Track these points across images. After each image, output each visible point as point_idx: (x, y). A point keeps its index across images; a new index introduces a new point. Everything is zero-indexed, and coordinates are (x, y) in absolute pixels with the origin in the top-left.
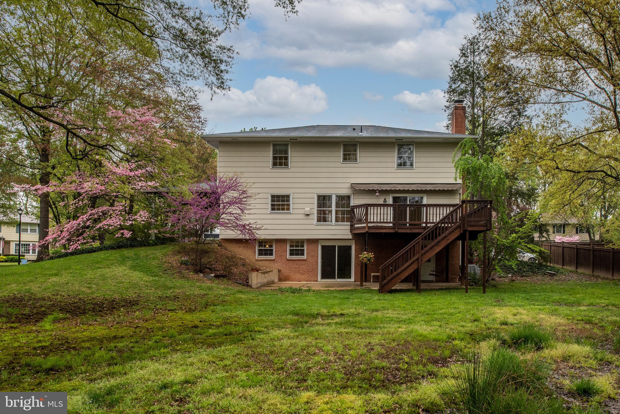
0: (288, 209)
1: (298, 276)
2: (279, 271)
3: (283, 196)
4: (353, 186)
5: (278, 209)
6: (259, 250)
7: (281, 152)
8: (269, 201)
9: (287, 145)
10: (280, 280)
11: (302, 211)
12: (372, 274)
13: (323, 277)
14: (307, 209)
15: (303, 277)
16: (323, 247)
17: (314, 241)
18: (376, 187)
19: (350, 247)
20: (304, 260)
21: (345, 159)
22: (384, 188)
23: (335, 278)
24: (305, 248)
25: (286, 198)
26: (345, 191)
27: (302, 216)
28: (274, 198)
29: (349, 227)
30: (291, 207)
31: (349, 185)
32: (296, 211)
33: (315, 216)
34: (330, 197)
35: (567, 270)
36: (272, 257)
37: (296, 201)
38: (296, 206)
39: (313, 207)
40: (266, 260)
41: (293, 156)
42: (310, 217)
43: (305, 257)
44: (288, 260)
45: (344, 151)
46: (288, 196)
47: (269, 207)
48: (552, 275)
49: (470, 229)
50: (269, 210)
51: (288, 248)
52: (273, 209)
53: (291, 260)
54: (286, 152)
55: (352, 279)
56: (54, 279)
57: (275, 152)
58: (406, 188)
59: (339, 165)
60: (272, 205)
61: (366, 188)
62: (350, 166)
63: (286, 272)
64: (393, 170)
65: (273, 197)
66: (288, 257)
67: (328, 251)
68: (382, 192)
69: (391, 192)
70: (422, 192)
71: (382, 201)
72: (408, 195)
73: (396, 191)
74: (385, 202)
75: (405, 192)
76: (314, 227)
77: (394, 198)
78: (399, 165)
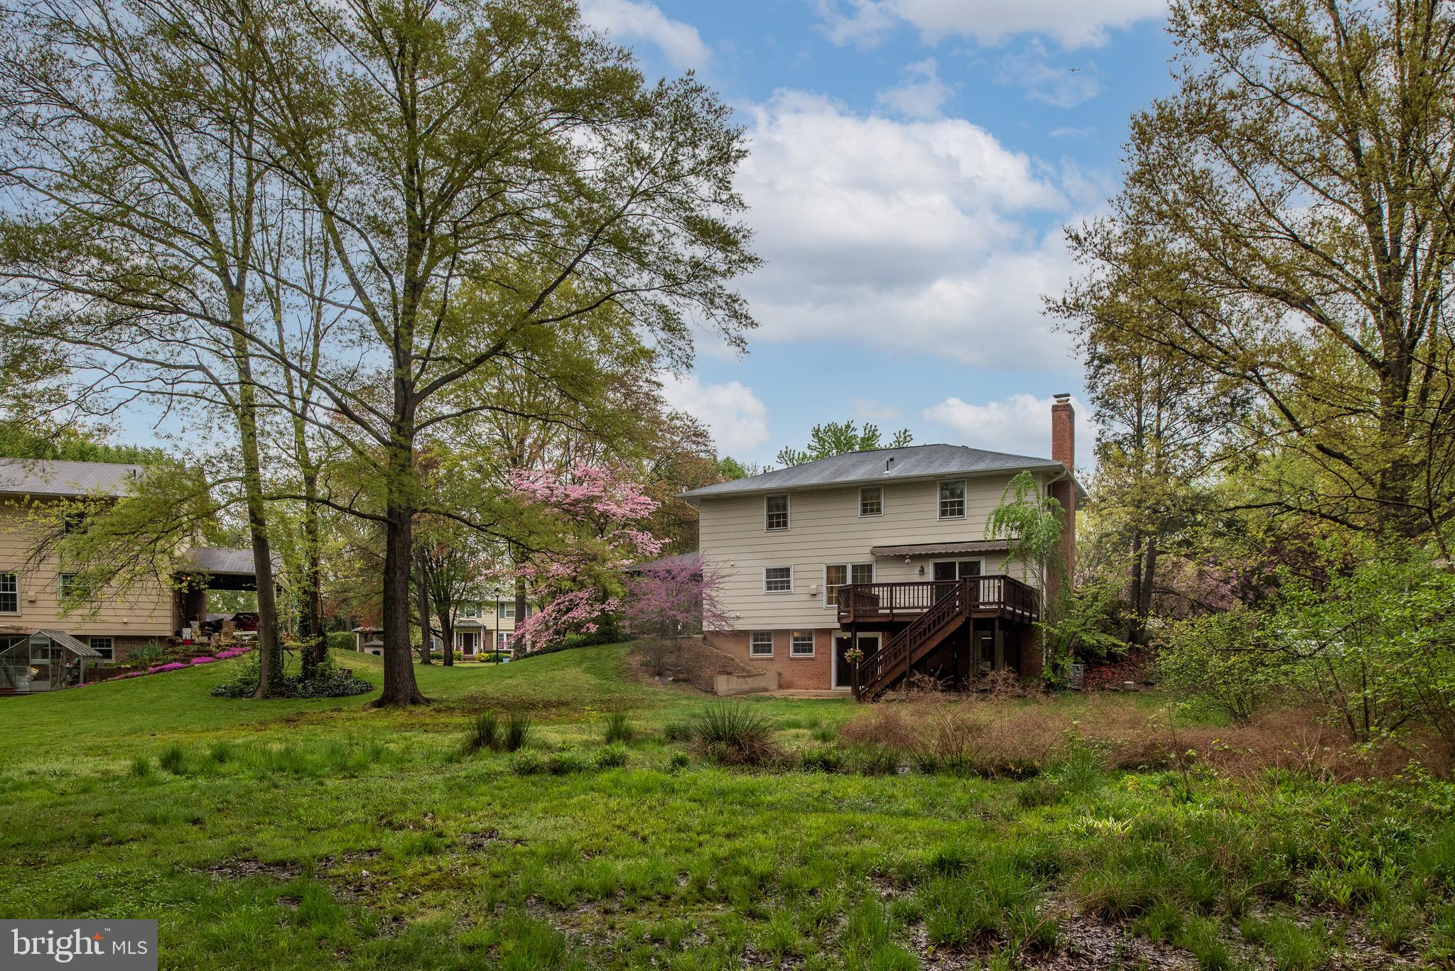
0: (788, 588)
1: (804, 682)
2: (780, 674)
3: (782, 570)
4: (875, 551)
5: (776, 588)
6: (755, 646)
7: (778, 508)
8: (764, 577)
9: (785, 498)
10: (781, 687)
11: (805, 590)
13: (838, 683)
14: (814, 587)
15: (811, 683)
16: (837, 639)
17: (825, 633)
18: (905, 551)
19: (874, 639)
20: (812, 659)
21: (865, 511)
22: (917, 551)
24: (814, 642)
25: (785, 572)
26: (865, 559)
27: (807, 597)
28: (771, 572)
29: (836, 612)
30: (792, 585)
31: (868, 550)
32: (798, 590)
33: (824, 597)
34: (844, 567)
37: (798, 576)
38: (799, 583)
39: (821, 584)
40: (763, 659)
41: (794, 513)
42: (818, 598)
43: (812, 655)
44: (792, 659)
45: (863, 499)
46: (788, 570)
47: (764, 585)
50: (764, 590)
51: (792, 642)
52: (769, 588)
53: (795, 659)
54: (785, 508)
56: (508, 681)
57: (770, 508)
59: (857, 520)
60: (768, 583)
61: (893, 552)
62: (871, 521)
63: (788, 676)
64: (934, 522)
65: (768, 571)
66: (792, 654)
68: (915, 558)
69: (933, 556)
70: (980, 553)
71: (917, 570)
72: (957, 560)
73: (940, 555)
74: (922, 571)
75: (953, 555)
76: (823, 612)
77: (936, 565)
78: (943, 513)
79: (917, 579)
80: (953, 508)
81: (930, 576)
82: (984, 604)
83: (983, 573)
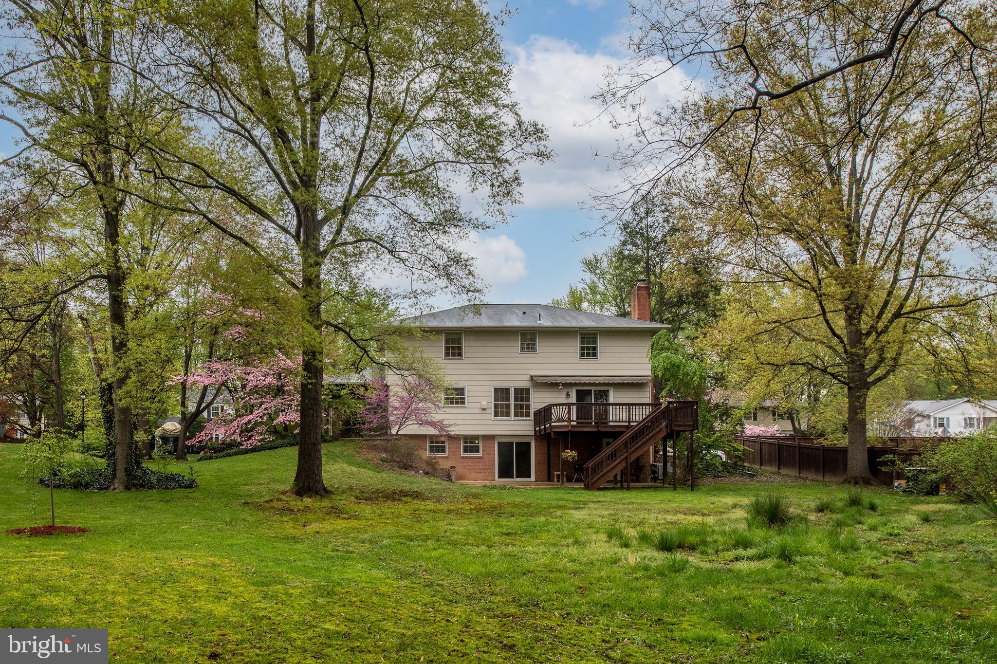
0: (463, 403)
1: (474, 475)
3: (457, 389)
4: (533, 379)
5: (457, 403)
6: (431, 447)
7: (453, 341)
9: (461, 334)
11: (478, 405)
12: (556, 473)
13: (500, 477)
14: (484, 403)
15: (479, 475)
16: (499, 443)
17: (492, 437)
18: (559, 380)
19: (528, 444)
20: (480, 458)
21: (523, 349)
22: (569, 381)
23: (513, 477)
24: (481, 444)
25: (461, 390)
26: (524, 383)
27: (479, 411)
28: (449, 391)
30: (466, 401)
31: (528, 378)
32: (472, 405)
33: (493, 411)
34: (507, 390)
35: (766, 471)
36: (445, 455)
37: (471, 394)
38: (471, 400)
39: (489, 401)
42: (486, 412)
43: (480, 454)
44: (463, 458)
45: (522, 340)
46: (463, 389)
48: (752, 476)
49: (677, 429)
51: (463, 445)
53: (466, 457)
54: (460, 342)
55: (533, 478)
57: (447, 342)
58: (592, 381)
59: (517, 355)
61: (549, 380)
62: (529, 357)
63: (460, 470)
64: (576, 361)
65: (446, 389)
66: (462, 454)
67: (505, 448)
68: (565, 385)
69: (575, 384)
70: (609, 385)
71: (564, 394)
72: (593, 389)
73: (580, 384)
74: (568, 395)
75: (590, 384)
76: (490, 422)
77: (577, 391)
78: (582, 355)
79: (564, 401)
80: (589, 351)
81: (573, 399)
82: (613, 421)
83: (611, 400)
